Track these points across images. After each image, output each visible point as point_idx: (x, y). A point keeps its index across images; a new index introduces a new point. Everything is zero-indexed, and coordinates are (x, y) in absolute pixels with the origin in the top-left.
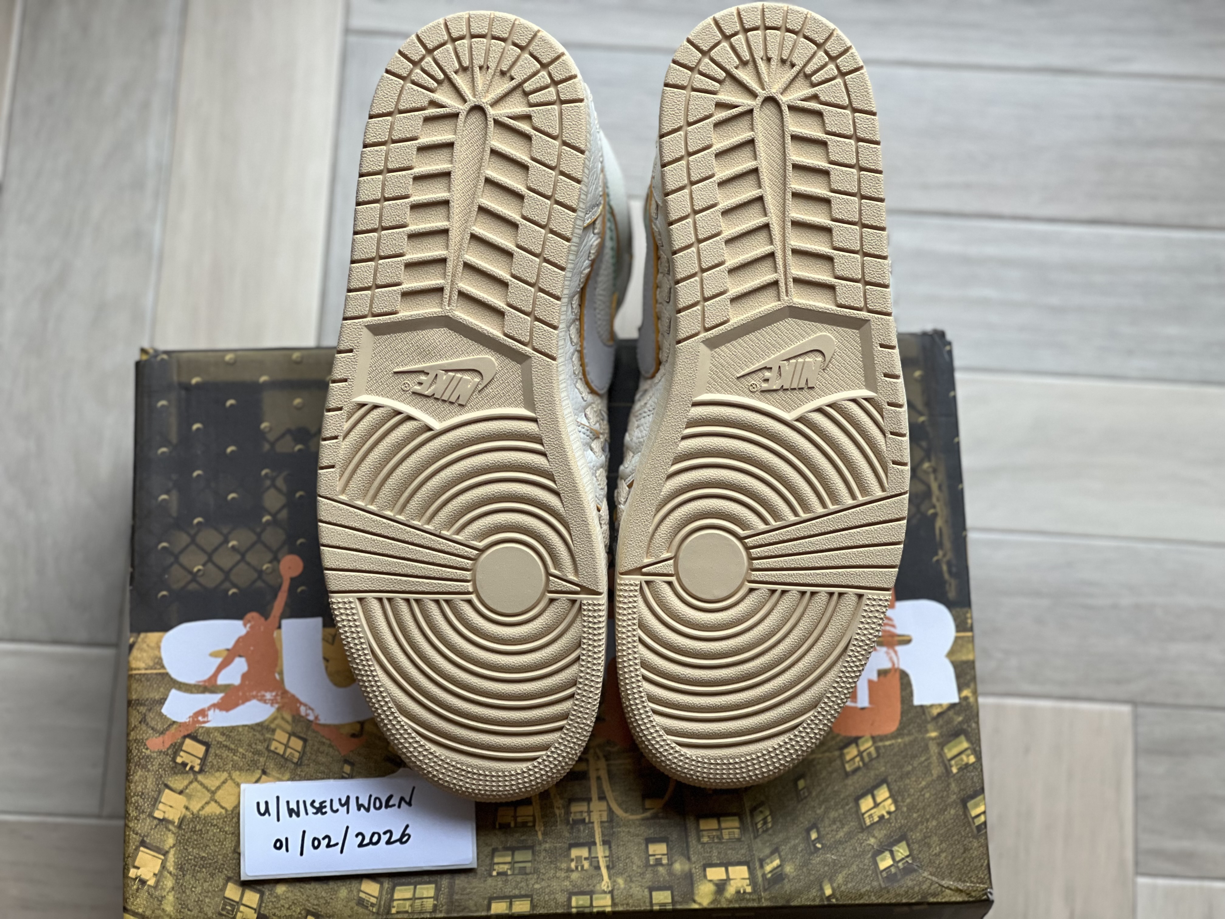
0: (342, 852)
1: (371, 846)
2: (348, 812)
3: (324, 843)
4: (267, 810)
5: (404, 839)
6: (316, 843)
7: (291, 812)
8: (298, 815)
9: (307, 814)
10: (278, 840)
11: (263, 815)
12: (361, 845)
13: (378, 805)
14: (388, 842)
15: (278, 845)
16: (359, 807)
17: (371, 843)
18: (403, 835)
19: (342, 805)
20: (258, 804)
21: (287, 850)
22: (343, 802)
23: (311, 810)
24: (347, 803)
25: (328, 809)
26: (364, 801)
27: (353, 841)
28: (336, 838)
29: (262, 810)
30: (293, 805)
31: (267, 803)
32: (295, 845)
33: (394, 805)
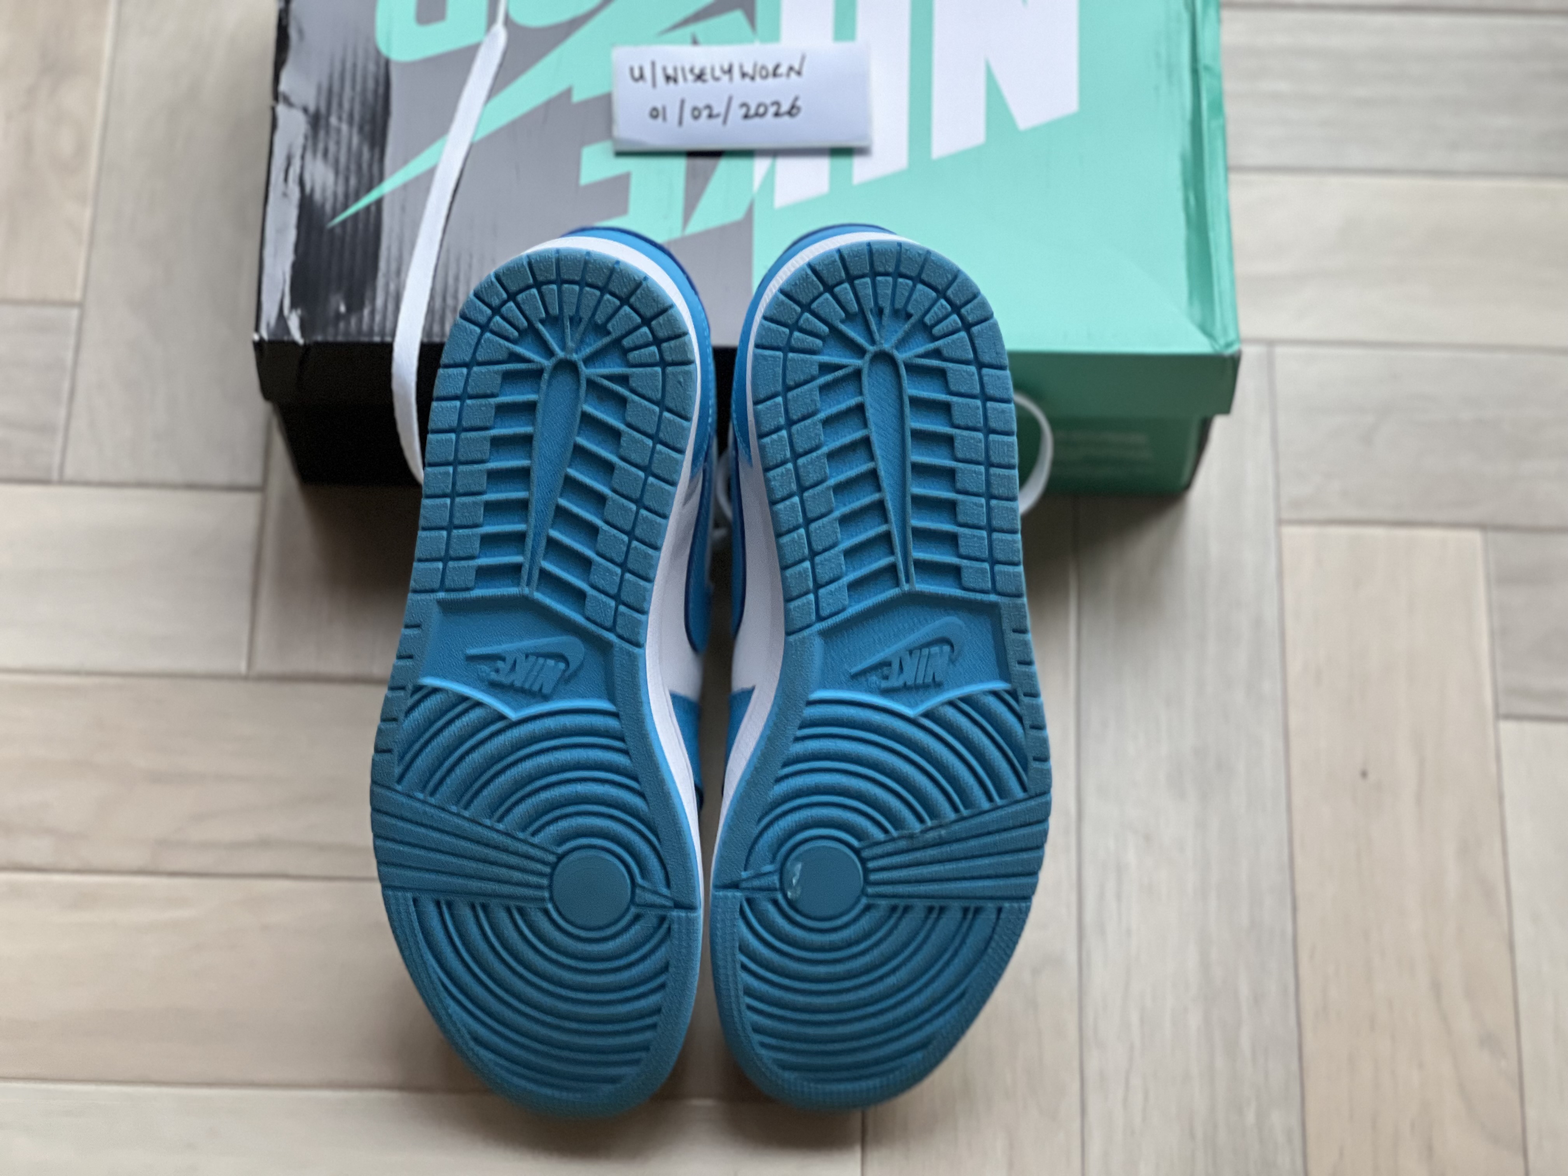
0: (725, 121)
1: (757, 120)
2: (731, 79)
3: (705, 113)
4: (642, 77)
5: (794, 111)
6: (696, 113)
7: (668, 78)
8: (675, 80)
9: (685, 79)
10: (655, 109)
11: (636, 80)
12: (746, 116)
13: (764, 73)
14: (777, 114)
15: (655, 114)
16: (744, 75)
17: (757, 114)
18: (793, 107)
19: (724, 72)
20: (632, 70)
21: (665, 119)
22: (726, 67)
23: (690, 77)
24: (730, 71)
25: (708, 76)
26: (749, 69)
27: (737, 112)
28: (719, 109)
29: (637, 74)
30: (670, 72)
31: (641, 69)
32: (673, 114)
33: (781, 75)
